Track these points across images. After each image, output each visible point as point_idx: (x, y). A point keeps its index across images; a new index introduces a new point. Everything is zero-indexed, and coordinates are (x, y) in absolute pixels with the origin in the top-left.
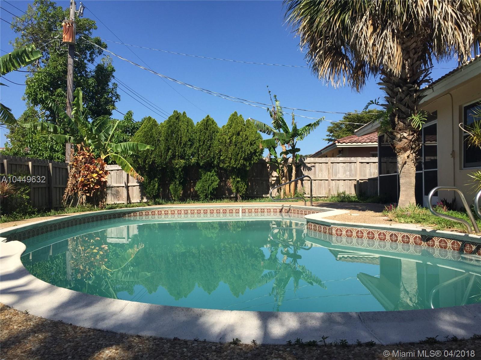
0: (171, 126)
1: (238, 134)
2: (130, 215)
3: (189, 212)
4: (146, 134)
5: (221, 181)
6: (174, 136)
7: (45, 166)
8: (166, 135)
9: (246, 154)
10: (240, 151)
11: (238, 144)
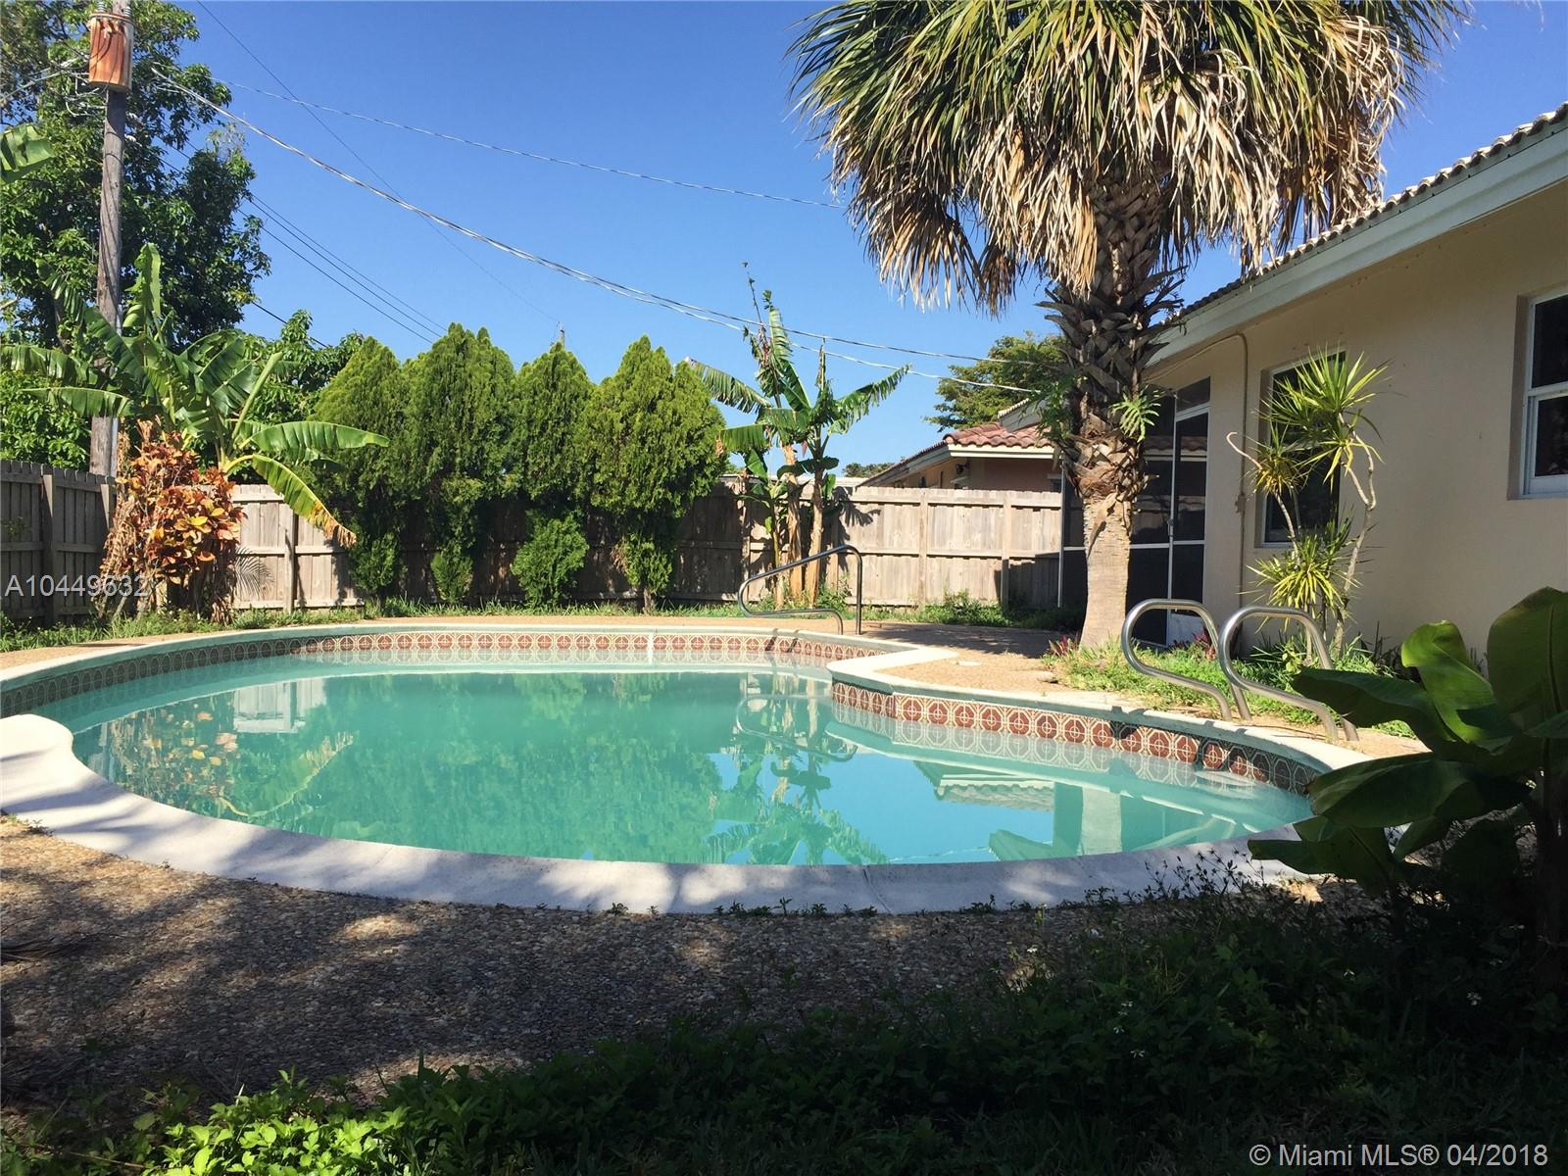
0: (439, 372)
1: (651, 407)
2: (312, 647)
3: (495, 642)
4: (358, 396)
5: (593, 549)
6: (451, 404)
7: (30, 485)
8: (425, 402)
9: (674, 470)
10: (657, 460)
11: (650, 438)
